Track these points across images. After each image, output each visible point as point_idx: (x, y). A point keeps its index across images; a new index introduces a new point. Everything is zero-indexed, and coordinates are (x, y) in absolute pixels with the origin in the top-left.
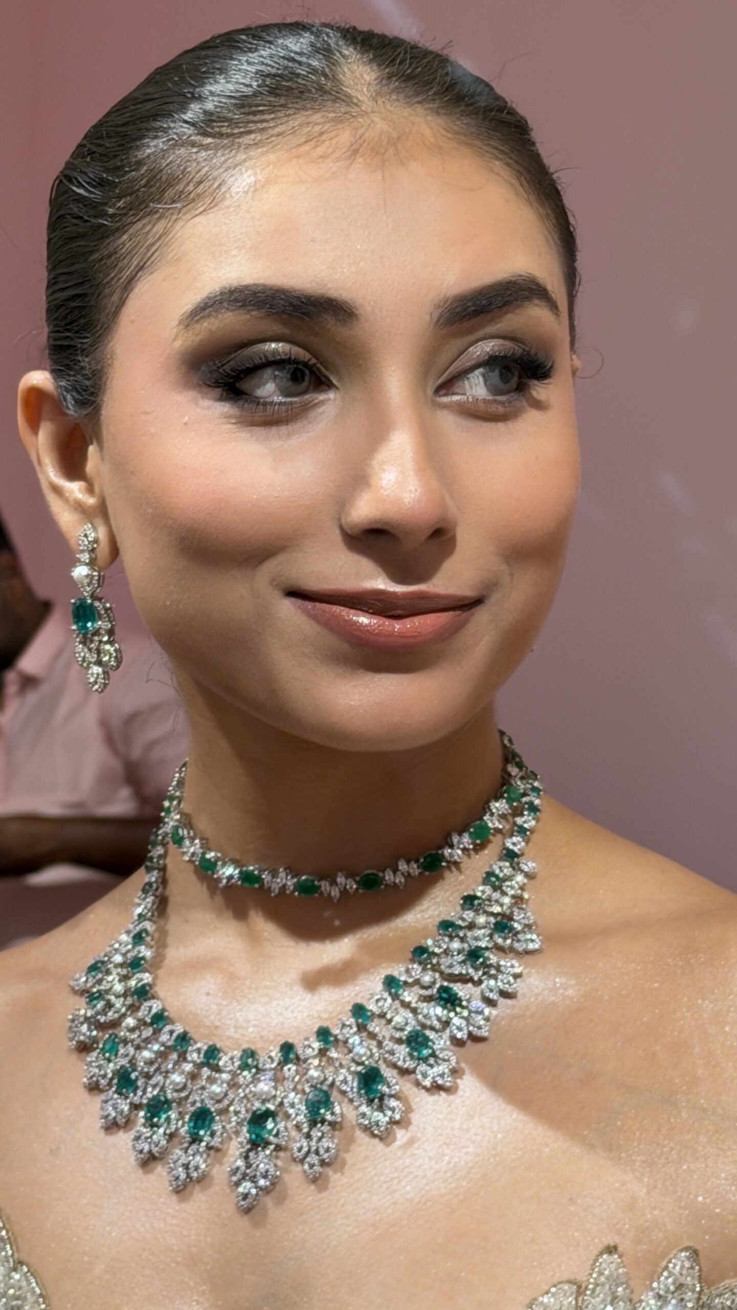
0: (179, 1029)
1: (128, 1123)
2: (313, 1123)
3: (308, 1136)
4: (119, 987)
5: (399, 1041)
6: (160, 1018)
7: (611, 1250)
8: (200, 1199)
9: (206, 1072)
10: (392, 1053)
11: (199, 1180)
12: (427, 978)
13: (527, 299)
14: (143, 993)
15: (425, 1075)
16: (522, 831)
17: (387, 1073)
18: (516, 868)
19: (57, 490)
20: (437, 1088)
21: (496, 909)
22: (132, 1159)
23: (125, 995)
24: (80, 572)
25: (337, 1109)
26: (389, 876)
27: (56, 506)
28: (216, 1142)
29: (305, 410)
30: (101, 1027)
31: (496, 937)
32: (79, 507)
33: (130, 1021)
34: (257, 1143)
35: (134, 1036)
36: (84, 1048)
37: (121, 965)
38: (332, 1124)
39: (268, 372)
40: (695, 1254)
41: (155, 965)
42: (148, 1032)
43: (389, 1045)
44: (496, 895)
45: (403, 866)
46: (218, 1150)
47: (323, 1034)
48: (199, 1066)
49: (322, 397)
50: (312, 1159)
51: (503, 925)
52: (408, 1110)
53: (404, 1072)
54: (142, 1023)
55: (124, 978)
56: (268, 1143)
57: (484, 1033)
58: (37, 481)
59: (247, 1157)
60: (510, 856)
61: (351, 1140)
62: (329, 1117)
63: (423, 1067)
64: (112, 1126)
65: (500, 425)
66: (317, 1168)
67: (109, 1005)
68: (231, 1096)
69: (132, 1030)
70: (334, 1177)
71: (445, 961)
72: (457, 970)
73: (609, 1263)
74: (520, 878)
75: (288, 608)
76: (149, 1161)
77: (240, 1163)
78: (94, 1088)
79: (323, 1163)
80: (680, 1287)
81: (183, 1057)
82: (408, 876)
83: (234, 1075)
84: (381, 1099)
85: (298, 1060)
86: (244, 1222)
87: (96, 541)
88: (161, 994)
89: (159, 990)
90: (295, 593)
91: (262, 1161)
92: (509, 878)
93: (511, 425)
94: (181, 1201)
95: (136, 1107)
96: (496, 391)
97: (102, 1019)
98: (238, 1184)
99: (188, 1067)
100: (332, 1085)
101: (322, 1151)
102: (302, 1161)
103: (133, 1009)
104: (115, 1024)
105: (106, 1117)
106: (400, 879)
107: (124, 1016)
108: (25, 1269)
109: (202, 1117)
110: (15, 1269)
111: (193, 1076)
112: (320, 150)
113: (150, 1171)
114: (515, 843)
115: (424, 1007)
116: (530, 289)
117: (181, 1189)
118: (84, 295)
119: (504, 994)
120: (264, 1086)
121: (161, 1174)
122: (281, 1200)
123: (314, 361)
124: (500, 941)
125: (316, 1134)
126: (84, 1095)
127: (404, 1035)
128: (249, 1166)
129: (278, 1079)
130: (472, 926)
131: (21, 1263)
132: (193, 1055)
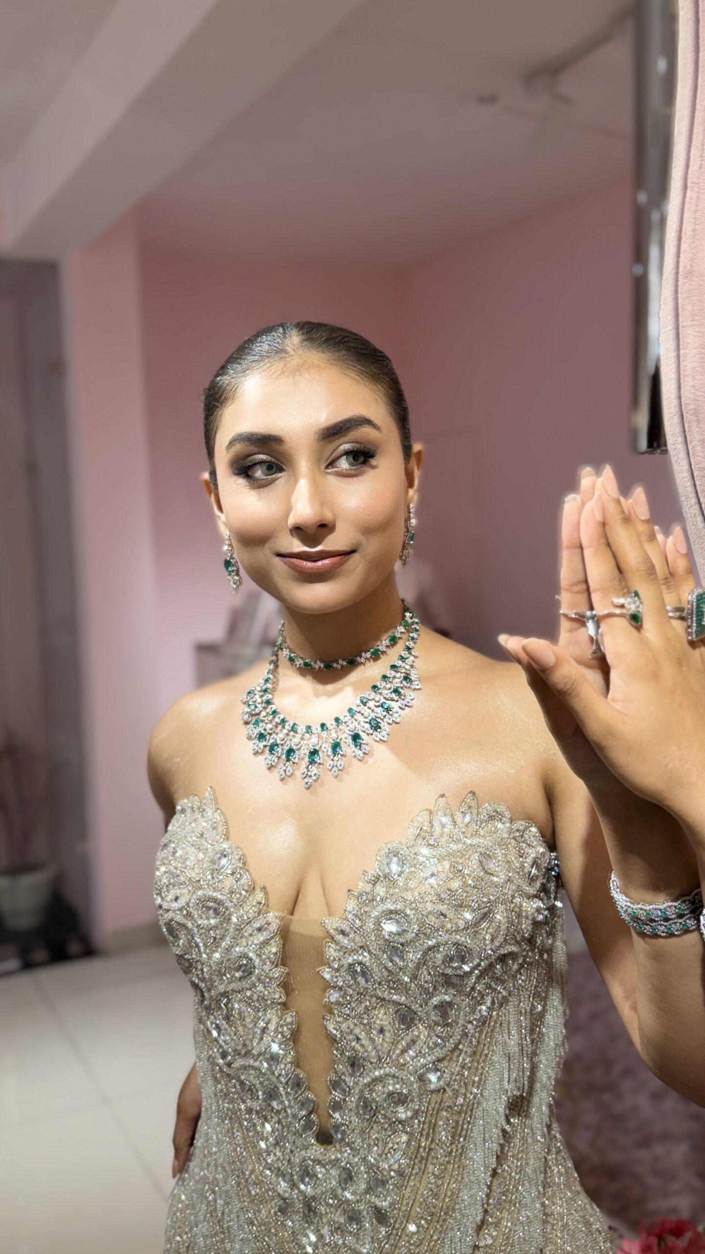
0: (282, 717)
1: (262, 753)
3: (333, 760)
5: (367, 723)
6: (275, 712)
7: (442, 796)
8: (290, 783)
9: (292, 733)
10: (363, 727)
11: (290, 776)
12: (377, 699)
13: (360, 425)
14: (268, 702)
15: (377, 736)
16: (413, 639)
17: (363, 735)
18: (410, 653)
19: (218, 517)
20: (381, 741)
21: (403, 671)
22: (265, 766)
23: (262, 703)
24: (225, 548)
25: (344, 749)
26: (358, 659)
28: (296, 761)
29: (273, 481)
30: (252, 715)
31: (404, 682)
32: (224, 524)
33: (263, 714)
34: (313, 762)
35: (266, 719)
36: (247, 723)
37: (261, 691)
38: (342, 755)
39: (258, 467)
41: (274, 689)
42: (271, 717)
43: (363, 724)
44: (404, 665)
45: (363, 655)
46: (297, 764)
47: (337, 719)
48: (289, 731)
49: (280, 475)
50: (335, 769)
51: (407, 678)
52: (371, 750)
53: (369, 735)
54: (268, 714)
55: (262, 696)
56: (316, 762)
57: (398, 720)
59: (307, 768)
60: (408, 649)
61: (350, 761)
62: (340, 752)
63: (376, 733)
64: (256, 753)
65: (355, 479)
66: (337, 772)
67: (256, 707)
68: (302, 743)
69: (264, 717)
70: (345, 777)
71: (385, 692)
73: (441, 802)
74: (412, 658)
75: (277, 561)
76: (271, 768)
77: (306, 770)
78: (250, 738)
79: (340, 770)
81: (284, 727)
82: (366, 658)
83: (303, 735)
84: (360, 745)
85: (327, 730)
87: (230, 536)
88: (276, 703)
89: (275, 701)
90: (280, 555)
91: (314, 770)
92: (408, 658)
93: (360, 478)
94: (284, 784)
95: (265, 746)
96: (351, 465)
97: (254, 713)
98: (305, 778)
99: (285, 731)
100: (341, 739)
101: (338, 765)
102: (331, 770)
103: (265, 708)
104: (258, 714)
105: (254, 750)
106: (363, 660)
107: (261, 711)
108: (219, 811)
109: (290, 751)
110: (215, 811)
111: (287, 735)
113: (272, 772)
114: (411, 644)
115: (376, 709)
116: (361, 421)
117: (283, 779)
119: (407, 706)
120: (314, 740)
121: (276, 774)
122: (322, 785)
123: (276, 461)
124: (405, 684)
125: (336, 758)
126: (247, 740)
127: (369, 720)
128: (308, 771)
129: (320, 737)
130: (394, 677)
131: (218, 809)
132: (287, 727)
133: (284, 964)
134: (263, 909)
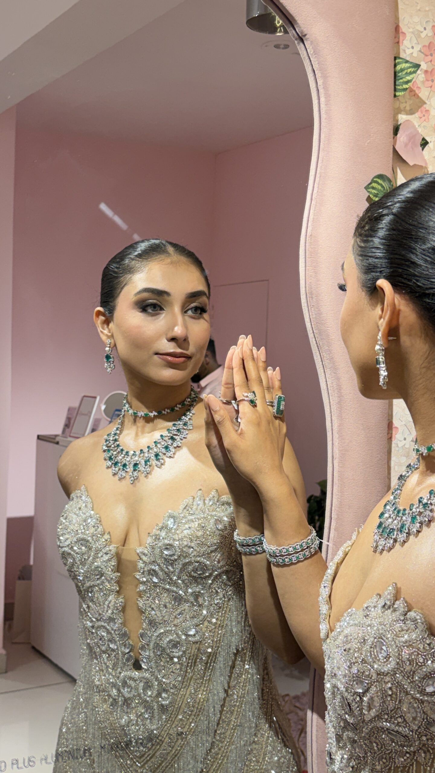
2: (146, 465)
3: (145, 468)
4: (111, 439)
5: (163, 448)
6: (118, 446)
7: (200, 490)
8: (124, 482)
12: (169, 435)
13: (202, 295)
16: (193, 405)
18: (190, 412)
19: (102, 332)
20: (170, 457)
21: (185, 421)
22: (111, 474)
24: (107, 349)
26: (163, 412)
27: (101, 335)
32: (107, 335)
33: (113, 446)
34: (135, 470)
39: (150, 307)
40: (217, 490)
44: (185, 418)
45: (166, 410)
47: (148, 447)
48: (125, 455)
50: (145, 473)
51: (186, 424)
52: (165, 462)
53: (165, 454)
57: (180, 446)
58: (97, 330)
59: (132, 473)
60: (189, 410)
61: (153, 469)
63: (167, 453)
65: (196, 320)
67: (110, 442)
70: (149, 476)
71: (173, 431)
72: (175, 433)
73: (200, 493)
74: (191, 414)
76: (115, 474)
79: (147, 473)
80: (214, 497)
82: (167, 412)
83: (131, 456)
85: (144, 453)
86: (131, 486)
87: (111, 343)
90: (157, 354)
91: (135, 474)
92: (188, 415)
93: (198, 321)
95: (112, 464)
96: (195, 314)
98: (131, 478)
99: (123, 455)
106: (166, 413)
108: (89, 497)
112: (164, 263)
114: (191, 407)
117: (120, 479)
118: (111, 290)
119: (184, 438)
120: (137, 458)
121: (117, 477)
122: (138, 482)
123: (160, 304)
124: (184, 427)
125: (146, 467)
126: (104, 461)
127: (163, 446)
129: (139, 457)
130: (179, 424)
132: (124, 453)
133: (118, 571)
134: (109, 542)
